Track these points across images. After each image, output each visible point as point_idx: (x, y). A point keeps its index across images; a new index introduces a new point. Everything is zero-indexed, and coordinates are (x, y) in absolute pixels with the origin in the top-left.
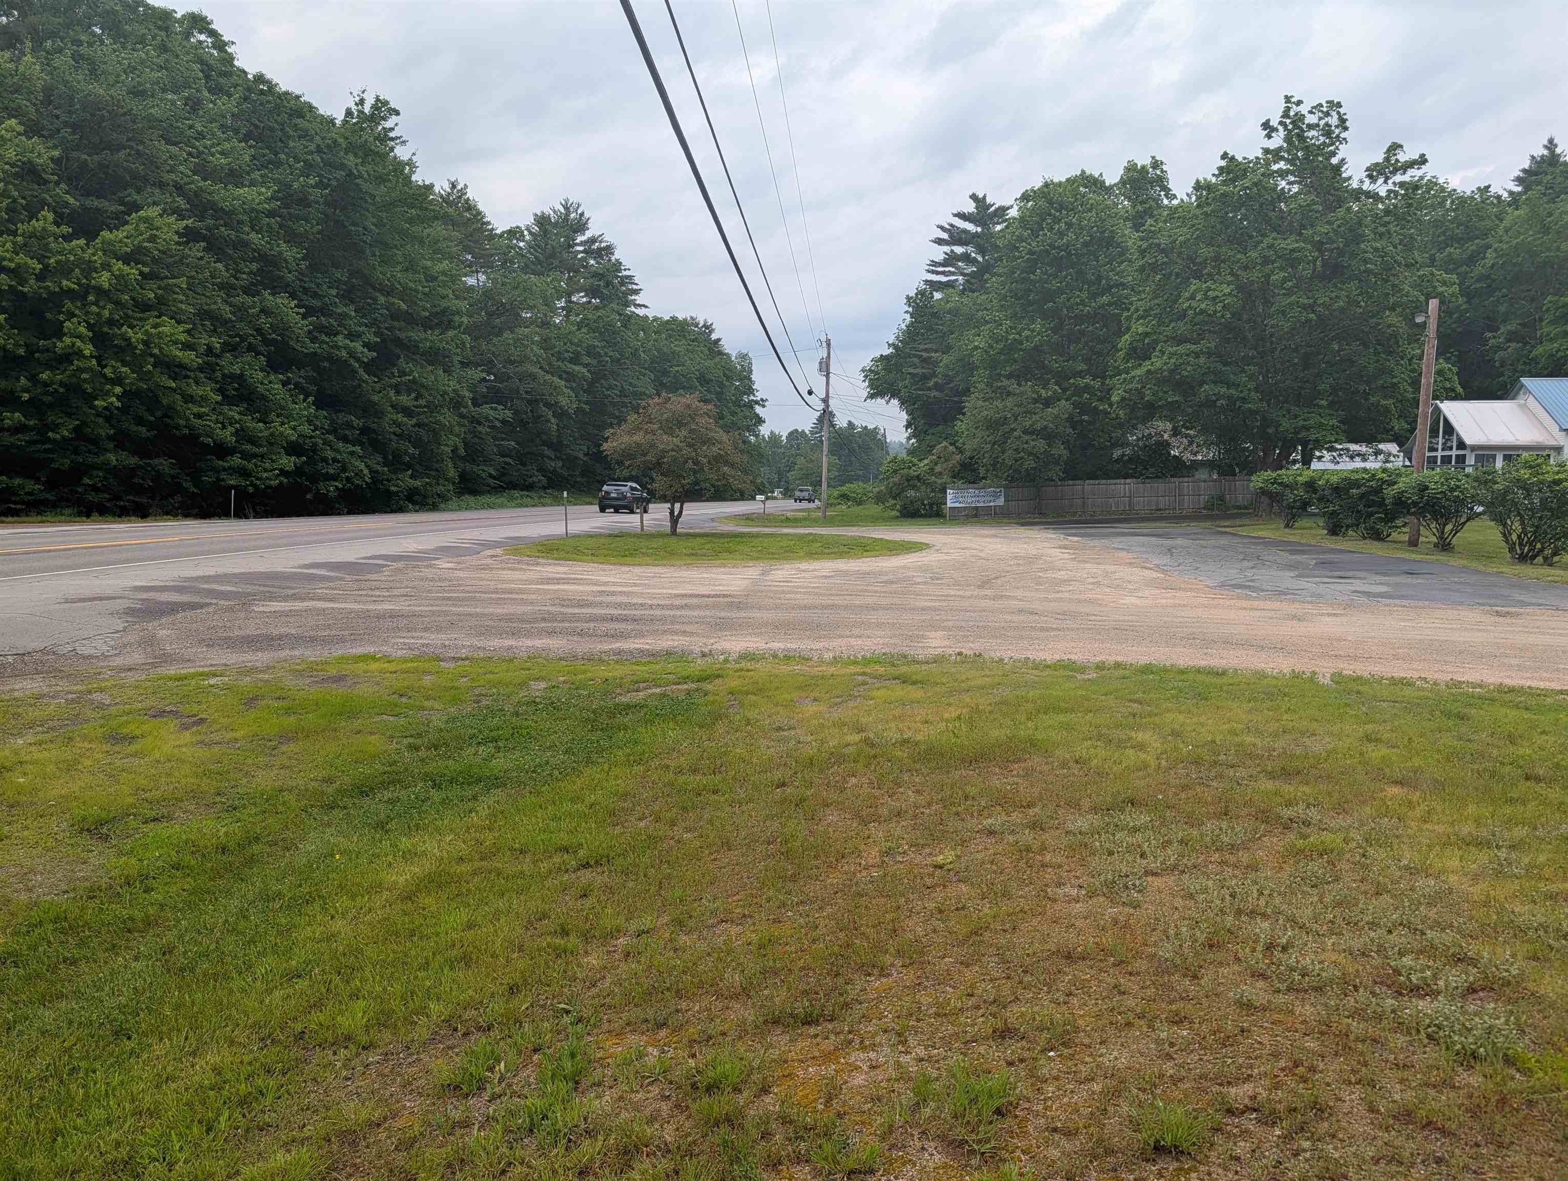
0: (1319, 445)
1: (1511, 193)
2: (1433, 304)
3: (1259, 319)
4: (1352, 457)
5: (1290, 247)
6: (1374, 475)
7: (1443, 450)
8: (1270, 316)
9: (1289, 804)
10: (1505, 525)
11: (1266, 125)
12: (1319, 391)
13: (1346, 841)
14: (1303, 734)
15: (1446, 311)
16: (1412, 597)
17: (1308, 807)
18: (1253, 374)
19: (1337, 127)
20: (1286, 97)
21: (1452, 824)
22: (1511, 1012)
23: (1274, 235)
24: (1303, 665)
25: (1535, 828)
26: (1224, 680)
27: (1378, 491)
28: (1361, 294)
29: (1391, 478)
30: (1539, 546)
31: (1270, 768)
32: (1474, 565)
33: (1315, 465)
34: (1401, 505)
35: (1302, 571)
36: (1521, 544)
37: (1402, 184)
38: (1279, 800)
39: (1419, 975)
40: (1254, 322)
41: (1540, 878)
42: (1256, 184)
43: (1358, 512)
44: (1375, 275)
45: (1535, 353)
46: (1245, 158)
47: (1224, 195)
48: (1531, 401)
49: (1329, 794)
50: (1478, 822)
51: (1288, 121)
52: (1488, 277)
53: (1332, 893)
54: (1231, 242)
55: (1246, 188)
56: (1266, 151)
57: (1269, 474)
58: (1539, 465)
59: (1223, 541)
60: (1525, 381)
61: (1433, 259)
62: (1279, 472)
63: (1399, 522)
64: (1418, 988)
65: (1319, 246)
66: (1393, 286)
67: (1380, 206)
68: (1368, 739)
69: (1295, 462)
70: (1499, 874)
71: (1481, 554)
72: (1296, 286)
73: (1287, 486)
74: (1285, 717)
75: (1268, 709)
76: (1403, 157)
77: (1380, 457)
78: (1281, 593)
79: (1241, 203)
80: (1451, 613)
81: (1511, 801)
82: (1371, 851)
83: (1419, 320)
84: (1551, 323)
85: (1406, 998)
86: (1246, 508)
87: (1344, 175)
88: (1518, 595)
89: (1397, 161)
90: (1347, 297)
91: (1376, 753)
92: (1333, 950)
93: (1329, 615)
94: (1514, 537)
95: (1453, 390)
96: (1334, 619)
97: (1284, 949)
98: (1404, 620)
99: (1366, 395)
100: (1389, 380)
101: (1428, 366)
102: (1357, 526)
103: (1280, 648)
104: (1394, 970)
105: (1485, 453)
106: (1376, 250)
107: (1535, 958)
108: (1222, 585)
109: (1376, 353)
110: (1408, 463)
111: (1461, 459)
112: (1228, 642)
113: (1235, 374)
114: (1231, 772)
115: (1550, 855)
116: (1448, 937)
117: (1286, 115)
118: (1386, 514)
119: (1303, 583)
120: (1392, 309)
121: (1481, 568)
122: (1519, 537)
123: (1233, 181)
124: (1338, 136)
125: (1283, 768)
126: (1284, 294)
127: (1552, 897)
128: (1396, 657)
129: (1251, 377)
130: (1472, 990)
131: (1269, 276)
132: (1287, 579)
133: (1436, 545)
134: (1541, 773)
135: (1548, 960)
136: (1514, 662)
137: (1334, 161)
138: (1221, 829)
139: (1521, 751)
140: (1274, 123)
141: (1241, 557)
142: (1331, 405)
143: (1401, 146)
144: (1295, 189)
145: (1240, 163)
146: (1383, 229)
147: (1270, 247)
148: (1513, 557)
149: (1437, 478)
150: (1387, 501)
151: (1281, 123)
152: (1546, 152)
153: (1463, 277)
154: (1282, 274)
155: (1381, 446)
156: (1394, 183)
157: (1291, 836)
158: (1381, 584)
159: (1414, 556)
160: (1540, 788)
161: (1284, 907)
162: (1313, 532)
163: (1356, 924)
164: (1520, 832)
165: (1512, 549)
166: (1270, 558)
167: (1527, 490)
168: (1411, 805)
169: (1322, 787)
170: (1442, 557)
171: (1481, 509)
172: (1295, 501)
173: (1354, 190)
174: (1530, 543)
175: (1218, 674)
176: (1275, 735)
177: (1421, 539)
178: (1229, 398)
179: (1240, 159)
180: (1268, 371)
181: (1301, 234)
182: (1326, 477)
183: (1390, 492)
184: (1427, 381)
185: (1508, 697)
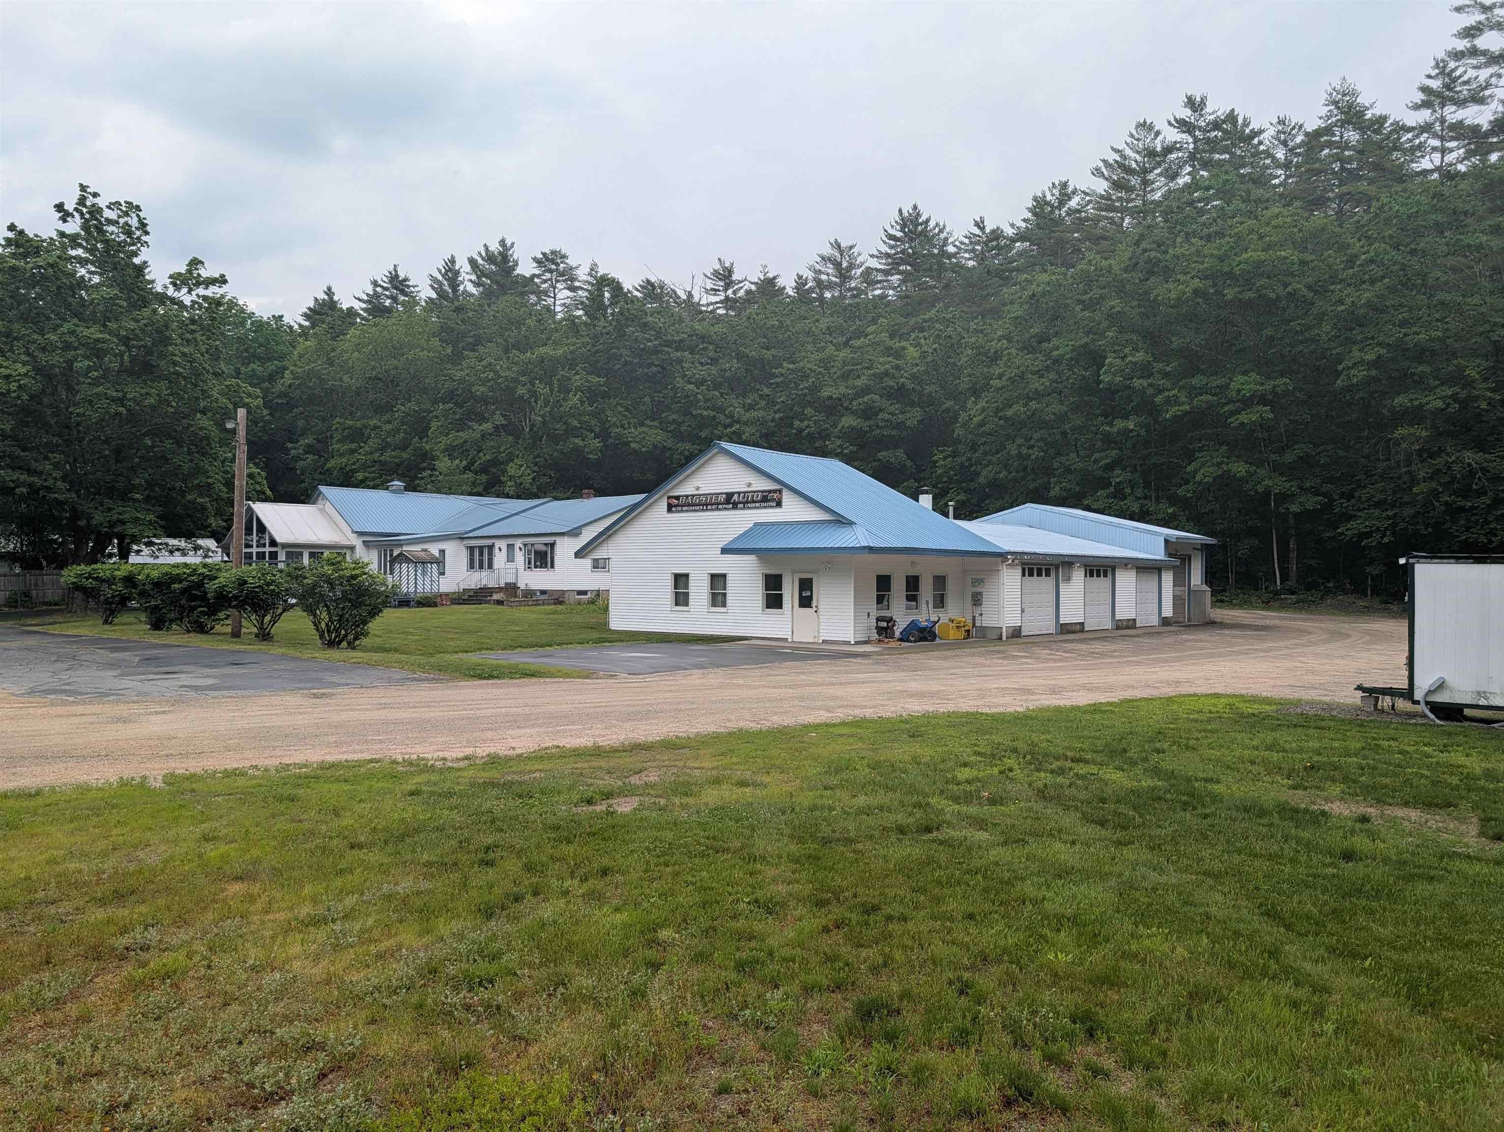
0: (135, 539)
1: (300, 326)
2: (241, 413)
3: (62, 405)
4: (171, 552)
5: (95, 336)
6: (195, 570)
7: (258, 546)
8: (76, 404)
9: (123, 931)
10: (315, 615)
11: (60, 207)
12: (134, 485)
13: (189, 956)
14: (135, 847)
15: (253, 421)
16: (239, 688)
17: (146, 929)
18: (58, 463)
19: (137, 229)
20: (81, 185)
21: (291, 909)
22: (359, 1084)
23: (75, 320)
24: (131, 771)
25: (362, 894)
26: (40, 801)
27: (200, 585)
28: (172, 394)
29: (212, 575)
30: (343, 632)
31: (99, 895)
32: (291, 652)
33: (133, 559)
34: (223, 600)
35: (124, 669)
36: (329, 631)
37: (205, 298)
38: (113, 929)
39: (272, 1081)
40: (57, 407)
41: (370, 941)
42: (51, 266)
43: (181, 606)
44: (185, 378)
45: (328, 465)
46: (36, 236)
47: (13, 268)
48: (328, 507)
49: (169, 909)
50: (315, 900)
51: (85, 210)
52: (286, 395)
53: (177, 1019)
54: (26, 321)
55: (40, 267)
56: (62, 234)
57: (83, 568)
58: (339, 562)
59: (31, 641)
60: (323, 488)
61: (238, 373)
62: (94, 566)
63: (221, 615)
64: (272, 1094)
65: (125, 341)
66: (202, 390)
67: (185, 314)
68: (206, 838)
69: (111, 555)
70: (337, 948)
71: (297, 642)
72: (103, 377)
73: (104, 581)
74: (114, 832)
75: (94, 827)
76: (205, 273)
77: (200, 552)
78: (102, 695)
79: (33, 282)
80: (275, 700)
81: (341, 872)
82: (216, 959)
83: (230, 425)
84: (339, 441)
85: (262, 1111)
86: (56, 604)
87: (147, 277)
88: (328, 677)
89: (199, 275)
90: (158, 395)
91: (213, 852)
92: (183, 1086)
93: (157, 713)
94: (323, 625)
95: (264, 493)
96: (163, 716)
97: (127, 1106)
98: (234, 711)
99: (182, 493)
100: (204, 480)
101: (240, 469)
102: (181, 620)
103: (106, 755)
104: (247, 1085)
105: (294, 551)
106: (184, 354)
107: (373, 1021)
108: (32, 692)
109: (190, 453)
110: (226, 559)
111: (274, 556)
112: (40, 757)
113: (36, 460)
114: (52, 910)
115: (378, 917)
116: (296, 1029)
117: (82, 201)
118: (209, 608)
119: (126, 683)
120: (203, 412)
121: (298, 654)
122: (327, 625)
123: (25, 256)
124: (139, 238)
125: (115, 891)
126: (90, 384)
127: (380, 956)
128: (228, 749)
129: (56, 466)
130: (323, 1076)
131: (72, 364)
132: (109, 679)
133: (257, 636)
134: (363, 839)
135: (384, 1019)
136: (332, 739)
137: (137, 261)
138: (41, 983)
139: (345, 823)
140: (70, 206)
141: (54, 658)
142: (147, 499)
143: (203, 263)
144: (96, 279)
145: (31, 240)
146: (189, 336)
147: (73, 333)
148: (323, 643)
149: (254, 573)
150: (209, 595)
151: (76, 209)
152: (326, 297)
153: (266, 392)
154: (87, 363)
155: (200, 542)
156: (197, 295)
157: (128, 969)
158: (208, 676)
159: (237, 647)
160: (361, 854)
161: (126, 1055)
162: (134, 627)
163: (205, 1047)
164: (350, 901)
165: (322, 636)
166: (88, 657)
167: (331, 584)
168: (252, 899)
169: (161, 902)
170: (263, 646)
171: (294, 601)
172: (113, 597)
173: (158, 294)
174: (337, 630)
175: (30, 795)
176: (104, 855)
177: (243, 630)
178: (31, 485)
179: (31, 236)
180: (75, 460)
181: (105, 326)
182: (146, 571)
183: (211, 587)
184: (240, 483)
185: (329, 773)
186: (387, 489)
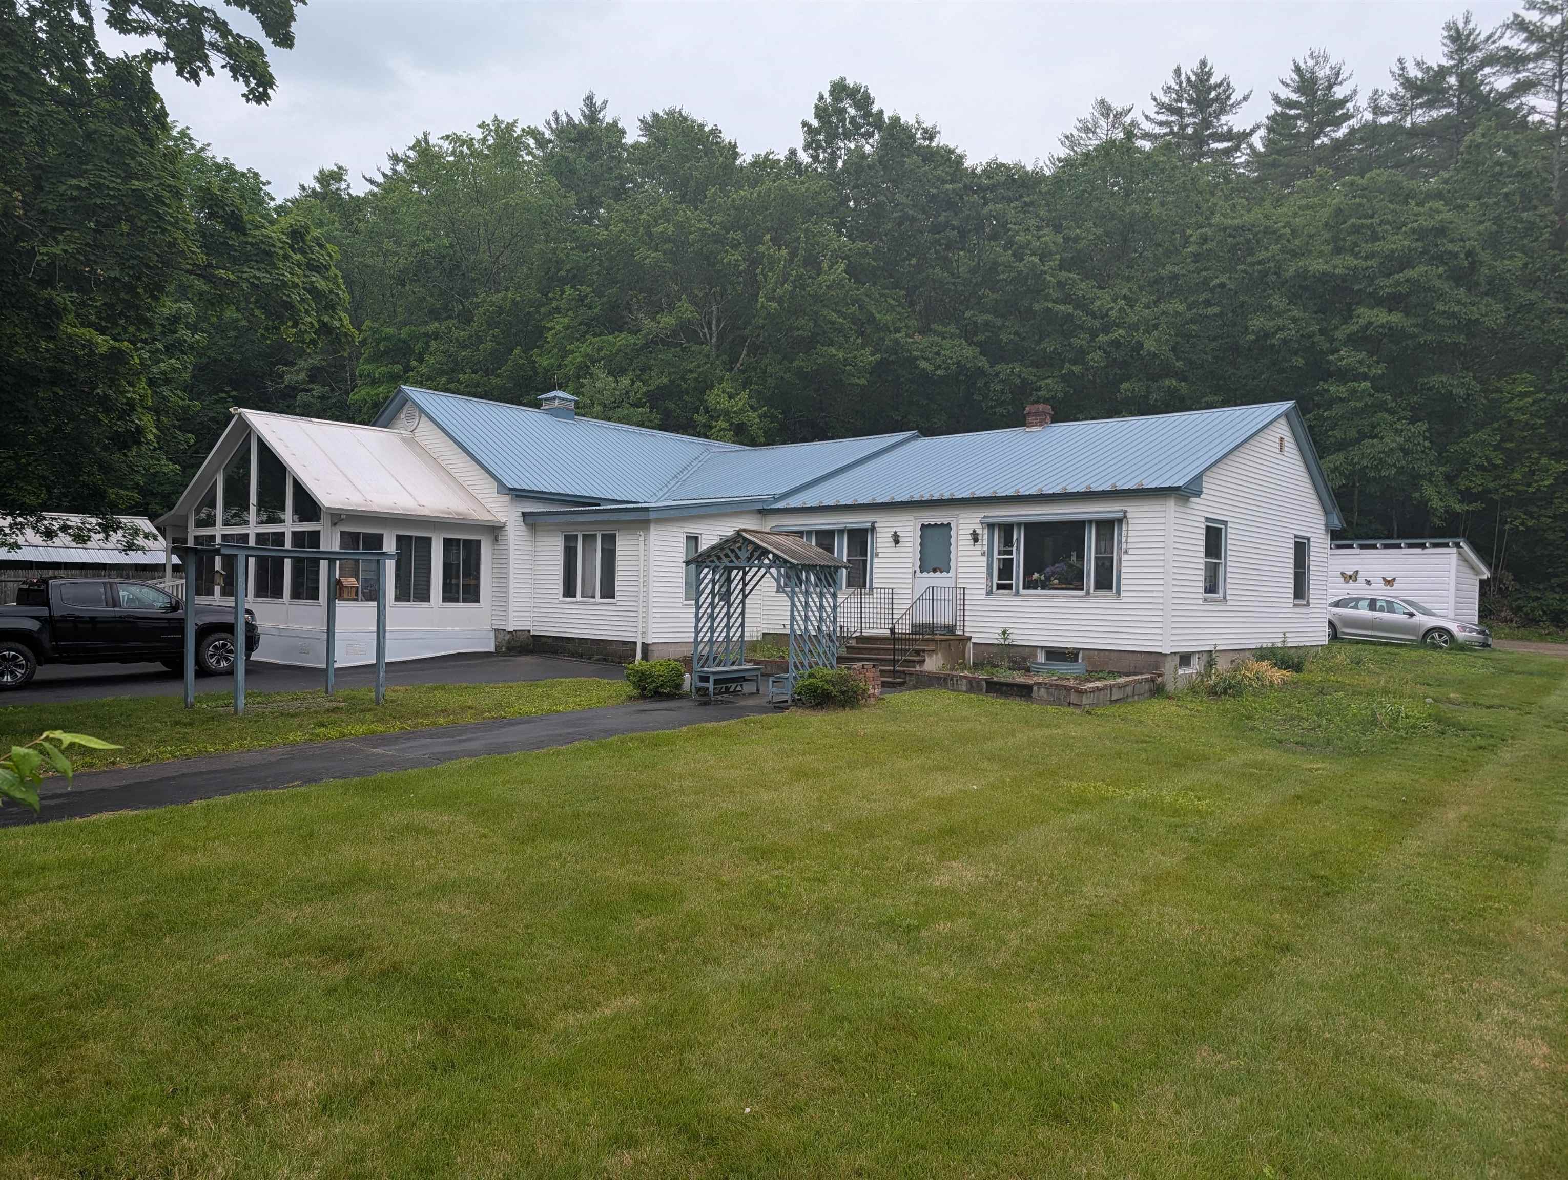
7: (261, 519)
48: (427, 432)
105: (357, 532)
111: (308, 540)
186: (537, 405)
